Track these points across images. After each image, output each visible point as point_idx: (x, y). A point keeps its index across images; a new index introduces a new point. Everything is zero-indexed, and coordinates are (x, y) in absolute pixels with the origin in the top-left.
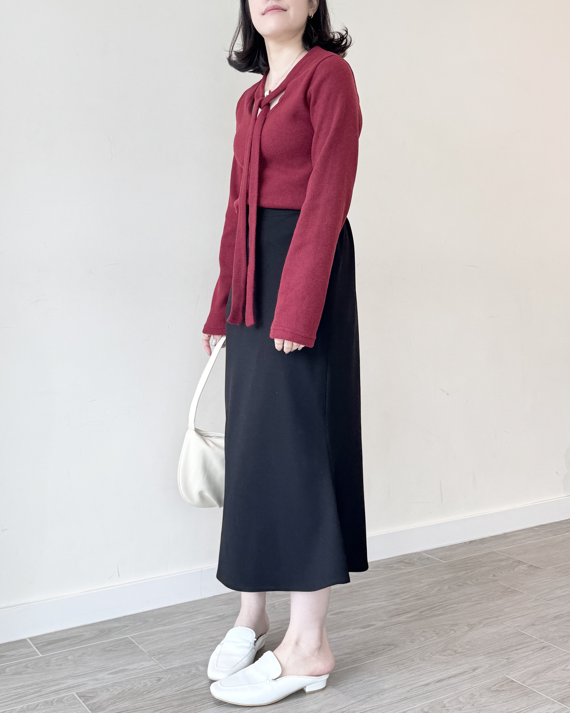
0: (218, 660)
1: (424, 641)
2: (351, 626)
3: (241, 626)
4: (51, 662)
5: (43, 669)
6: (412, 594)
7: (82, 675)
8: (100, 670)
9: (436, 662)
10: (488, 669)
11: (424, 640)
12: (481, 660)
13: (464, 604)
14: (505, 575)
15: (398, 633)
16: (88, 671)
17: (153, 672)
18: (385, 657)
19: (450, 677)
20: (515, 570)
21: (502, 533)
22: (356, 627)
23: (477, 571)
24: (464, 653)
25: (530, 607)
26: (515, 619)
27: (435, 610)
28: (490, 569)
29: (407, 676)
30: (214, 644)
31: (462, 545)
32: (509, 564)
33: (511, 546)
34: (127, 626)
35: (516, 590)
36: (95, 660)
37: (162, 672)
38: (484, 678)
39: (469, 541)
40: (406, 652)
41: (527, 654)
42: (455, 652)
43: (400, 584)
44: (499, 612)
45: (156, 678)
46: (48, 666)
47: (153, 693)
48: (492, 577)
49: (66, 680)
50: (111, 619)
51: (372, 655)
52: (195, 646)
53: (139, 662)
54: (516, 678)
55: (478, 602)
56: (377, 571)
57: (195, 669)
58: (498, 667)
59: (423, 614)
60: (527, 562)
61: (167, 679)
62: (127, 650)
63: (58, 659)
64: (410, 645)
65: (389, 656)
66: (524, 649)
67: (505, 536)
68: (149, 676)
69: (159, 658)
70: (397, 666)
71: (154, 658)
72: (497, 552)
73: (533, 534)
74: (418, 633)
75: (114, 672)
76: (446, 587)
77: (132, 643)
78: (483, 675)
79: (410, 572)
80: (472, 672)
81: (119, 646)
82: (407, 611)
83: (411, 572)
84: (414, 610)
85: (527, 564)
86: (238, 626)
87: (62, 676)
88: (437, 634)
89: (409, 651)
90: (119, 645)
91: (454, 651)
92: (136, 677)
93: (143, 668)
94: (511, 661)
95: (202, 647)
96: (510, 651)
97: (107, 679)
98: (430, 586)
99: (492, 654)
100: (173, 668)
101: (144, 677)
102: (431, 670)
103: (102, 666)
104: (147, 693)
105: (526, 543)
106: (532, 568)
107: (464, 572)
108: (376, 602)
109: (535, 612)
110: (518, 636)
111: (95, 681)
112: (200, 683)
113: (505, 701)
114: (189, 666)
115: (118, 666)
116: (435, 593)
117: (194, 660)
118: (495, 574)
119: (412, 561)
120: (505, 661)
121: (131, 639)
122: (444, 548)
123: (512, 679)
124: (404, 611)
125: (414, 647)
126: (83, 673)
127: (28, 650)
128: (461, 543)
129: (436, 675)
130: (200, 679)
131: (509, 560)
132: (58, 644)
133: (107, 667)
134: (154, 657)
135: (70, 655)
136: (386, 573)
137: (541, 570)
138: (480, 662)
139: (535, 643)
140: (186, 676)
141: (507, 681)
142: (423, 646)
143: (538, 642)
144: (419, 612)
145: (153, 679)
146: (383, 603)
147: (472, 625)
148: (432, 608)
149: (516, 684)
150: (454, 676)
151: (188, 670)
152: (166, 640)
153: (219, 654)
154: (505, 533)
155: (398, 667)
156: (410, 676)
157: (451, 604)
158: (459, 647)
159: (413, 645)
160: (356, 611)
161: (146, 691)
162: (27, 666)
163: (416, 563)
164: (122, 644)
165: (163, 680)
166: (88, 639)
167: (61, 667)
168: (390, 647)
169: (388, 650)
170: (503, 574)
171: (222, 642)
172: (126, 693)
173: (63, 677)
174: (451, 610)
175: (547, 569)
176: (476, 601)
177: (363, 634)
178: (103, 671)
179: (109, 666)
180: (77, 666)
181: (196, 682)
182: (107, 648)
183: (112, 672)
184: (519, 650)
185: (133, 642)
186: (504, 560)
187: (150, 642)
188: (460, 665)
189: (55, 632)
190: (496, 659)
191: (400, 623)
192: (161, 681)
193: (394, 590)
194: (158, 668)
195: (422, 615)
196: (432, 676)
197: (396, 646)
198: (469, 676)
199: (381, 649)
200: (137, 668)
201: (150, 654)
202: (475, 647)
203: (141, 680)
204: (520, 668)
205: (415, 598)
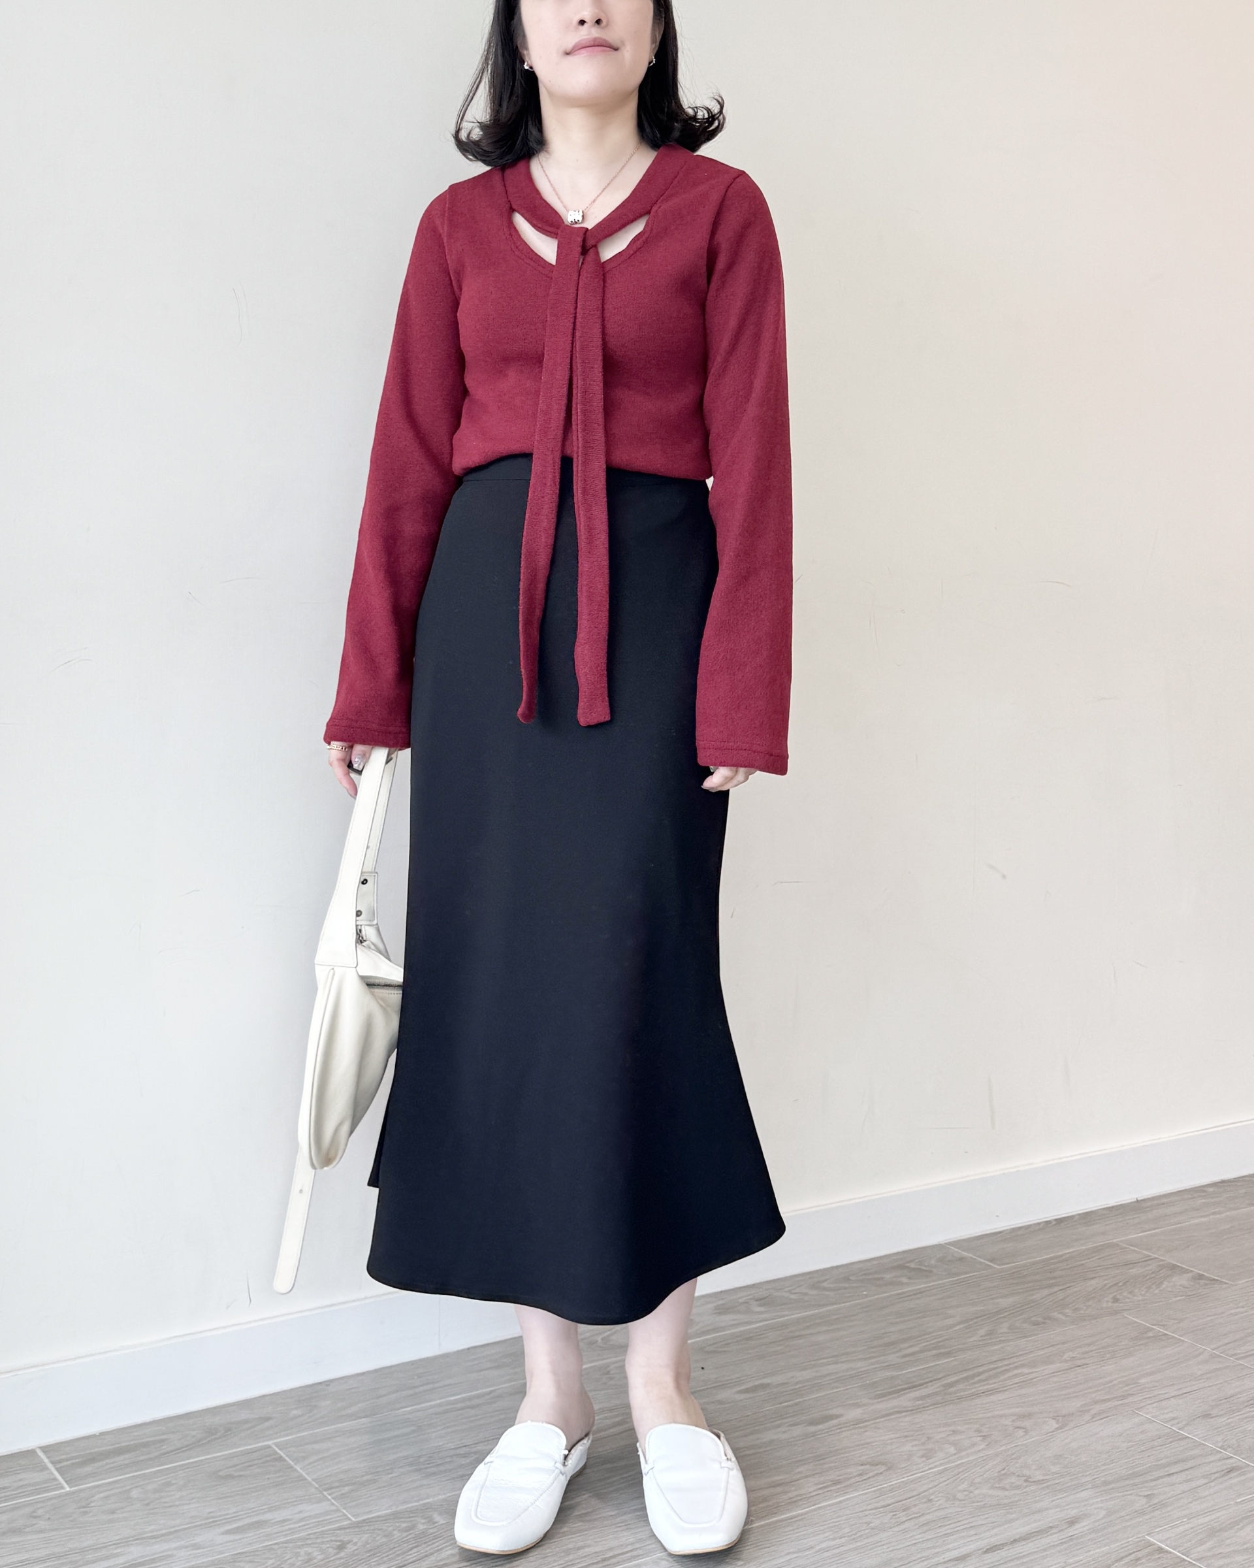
0: (481, 1500)
1: (955, 1454)
2: (785, 1418)
3: (532, 1421)
4: (92, 1505)
5: (72, 1521)
6: (928, 1343)
7: (163, 1535)
8: (206, 1524)
9: (982, 1503)
10: (1103, 1521)
11: (955, 1452)
12: (1086, 1500)
13: (1046, 1367)
14: (1141, 1298)
15: (893, 1436)
16: (178, 1526)
17: (327, 1528)
18: (864, 1492)
19: (1015, 1541)
20: (1164, 1286)
21: (1133, 1200)
22: (798, 1421)
23: (1075, 1289)
24: (1047, 1482)
25: (1199, 1373)
26: (1164, 1403)
27: (980, 1381)
28: (1105, 1285)
29: (916, 1537)
30: (468, 1461)
31: (1041, 1226)
32: (1150, 1272)
33: (1154, 1229)
34: (268, 1419)
35: (1166, 1334)
36: (193, 1499)
37: (347, 1528)
38: (1095, 1543)
39: (1055, 1218)
40: (912, 1481)
41: (1193, 1484)
42: (1026, 1481)
43: (898, 1320)
44: (1127, 1385)
45: (334, 1543)
46: (85, 1513)
48: (1110, 1304)
49: (124, 1546)
50: (231, 1402)
51: (835, 1488)
52: (425, 1466)
53: (296, 1505)
54: (1168, 1542)
55: (1078, 1362)
56: (845, 1288)
57: (423, 1521)
58: (1127, 1515)
59: (952, 1389)
60: (1191, 1269)
61: (359, 1544)
62: (267, 1477)
63: (106, 1497)
64: (922, 1465)
65: (874, 1491)
66: (1187, 1472)
67: (1138, 1206)
68: (317, 1538)
69: (342, 1494)
70: (892, 1514)
71: (330, 1494)
72: (1120, 1244)
73: (1203, 1201)
74: (942, 1435)
75: (237, 1528)
76: (1004, 1327)
77: (281, 1459)
78: (1093, 1536)
79: (921, 1292)
80: (1066, 1529)
81: (249, 1466)
82: (915, 1384)
83: (924, 1292)
84: (931, 1381)
85: (1192, 1271)
86: (526, 1421)
87: (117, 1538)
88: (984, 1437)
89: (920, 1477)
90: (249, 1464)
91: (1025, 1478)
92: (287, 1540)
93: (304, 1519)
94: (1156, 1501)
95: (442, 1468)
96: (1153, 1477)
97: (221, 1544)
98: (966, 1324)
99: (1113, 1485)
100: (372, 1518)
101: (307, 1539)
102: (972, 1522)
103: (210, 1513)
105: (1188, 1223)
106: (1202, 1282)
107: (1046, 1292)
108: (842, 1362)
109: (1209, 1386)
110: (1171, 1442)
111: (192, 1550)
112: (436, 1554)
114: (411, 1515)
115: (245, 1514)
116: (980, 1341)
117: (422, 1500)
118: (1118, 1297)
119: (926, 1266)
120: (1144, 1501)
121: (277, 1449)
122: (999, 1235)
123: (1160, 1544)
124: (908, 1384)
125: (930, 1469)
126: (164, 1532)
127: (37, 1477)
128: (1039, 1224)
129: (982, 1535)
130: (437, 1544)
131: (1149, 1262)
132: (108, 1461)
133: (221, 1516)
134: (329, 1492)
135: (136, 1487)
136: (865, 1293)
137: (1224, 1286)
138: (1085, 1506)
139: (1212, 1458)
140: (403, 1538)
141: (1147, 1550)
142: (951, 1468)
143: (1218, 1456)
144: (940, 1386)
145: (328, 1545)
146: (860, 1364)
147: (1064, 1416)
148: (971, 1377)
149: (1167, 1556)
150: (1025, 1538)
151: (410, 1524)
152: (359, 1451)
153: (482, 1487)
154: (1139, 1199)
155: (895, 1515)
156: (921, 1538)
157: (1016, 1368)
158: (1036, 1469)
159: (930, 1464)
160: (797, 1383)
162: (35, 1514)
163: (935, 1270)
164: (256, 1462)
165: (351, 1546)
166: (178, 1449)
167: (115, 1516)
168: (877, 1467)
169: (871, 1474)
170: (1134, 1296)
171: (488, 1459)
173: (118, 1540)
174: (1017, 1380)
175: (1236, 1285)
176: (1072, 1358)
177: (813, 1438)
178: (211, 1527)
179: (225, 1513)
180: (153, 1514)
181: (426, 1551)
182: (220, 1471)
183: (231, 1529)
184: (1175, 1477)
185: (281, 1457)
186: (1138, 1262)
187: (321, 1456)
188: (1040, 1511)
189: (102, 1434)
190: (1123, 1496)
191: (898, 1412)
192: (346, 1550)
193: (886, 1333)
194: (338, 1519)
195: (950, 1394)
196: (973, 1538)
197: (890, 1467)
198: (1061, 1538)
199: (856, 1474)
200: (289, 1520)
201: (320, 1486)
202: (1073, 1470)
203: (299, 1547)
204: (1178, 1518)
205: (934, 1352)
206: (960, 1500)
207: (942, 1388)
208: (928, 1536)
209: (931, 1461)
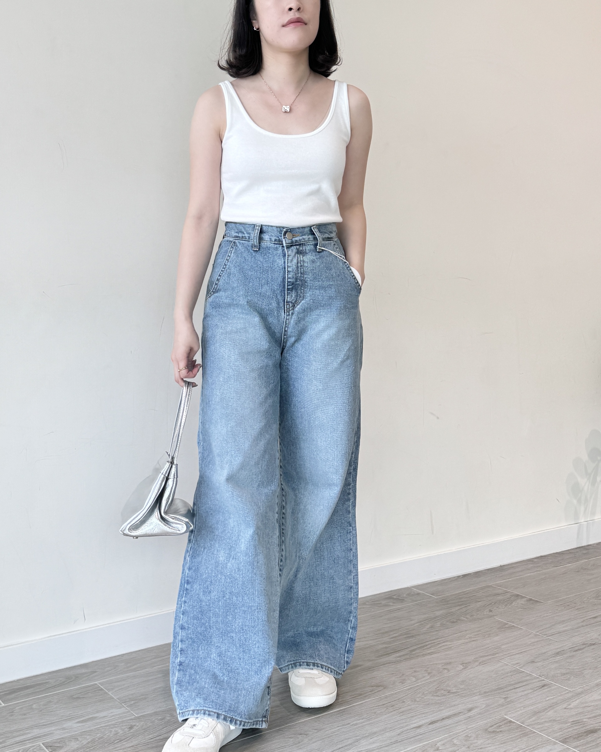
1: (415, 681)
4: (15, 712)
5: (7, 719)
6: (403, 632)
9: (428, 703)
10: (484, 709)
12: (476, 700)
13: (458, 642)
14: (502, 610)
15: (386, 674)
16: (56, 720)
17: (124, 719)
18: (373, 699)
19: (443, 719)
20: (513, 604)
21: (499, 566)
23: (472, 607)
24: (459, 693)
25: (529, 643)
26: (513, 656)
27: (427, 648)
28: (484, 604)
29: (397, 718)
31: (455, 579)
32: (507, 598)
33: (508, 579)
34: (95, 672)
35: (514, 626)
36: (62, 708)
37: (134, 719)
38: (480, 719)
39: (462, 574)
40: (395, 694)
41: (527, 692)
42: (448, 692)
43: (389, 622)
44: (496, 649)
45: (127, 726)
46: (12, 717)
47: (125, 742)
48: (488, 613)
51: (359, 697)
53: (109, 710)
54: (514, 718)
55: (473, 639)
56: (364, 608)
57: (169, 716)
58: (495, 707)
59: (414, 652)
60: (526, 596)
61: (139, 726)
62: (95, 698)
63: (21, 709)
64: (400, 686)
65: (378, 697)
66: (523, 687)
67: (501, 569)
68: (120, 724)
69: (131, 704)
70: (387, 708)
71: (125, 705)
72: (493, 586)
73: (532, 565)
74: (409, 673)
75: (82, 720)
76: (438, 624)
77: (102, 689)
78: (479, 716)
79: (399, 609)
80: (467, 713)
83: (401, 609)
88: (429, 673)
89: (399, 692)
90: (87, 692)
92: (107, 725)
93: (113, 716)
94: (509, 700)
96: (507, 690)
98: (421, 623)
99: (489, 694)
100: (145, 715)
101: (115, 725)
102: (423, 711)
103: (70, 714)
104: (118, 742)
105: (524, 576)
106: (531, 602)
107: (457, 608)
108: (362, 641)
109: (534, 649)
110: (516, 674)
113: (503, 742)
114: (163, 713)
115: (86, 714)
117: (168, 706)
118: (492, 609)
119: (401, 597)
120: (503, 700)
121: (100, 685)
122: (436, 583)
123: (511, 719)
125: (404, 688)
126: (48, 723)
128: (455, 577)
129: (428, 717)
130: (175, 725)
131: (506, 594)
132: (22, 692)
133: (76, 715)
135: (35, 703)
136: (373, 610)
137: (541, 604)
138: (476, 702)
139: (535, 681)
140: (161, 723)
141: (505, 721)
143: (538, 680)
144: (409, 651)
145: (125, 727)
146: (371, 642)
147: (467, 663)
148: (423, 647)
149: (514, 724)
150: (448, 717)
152: (138, 685)
154: (502, 565)
157: (444, 642)
158: (453, 687)
159: (403, 686)
161: (118, 740)
163: (406, 599)
164: (90, 691)
165: (135, 727)
166: (56, 686)
167: (26, 716)
168: (379, 688)
169: (377, 691)
170: (500, 609)
172: (97, 742)
173: (27, 727)
174: (444, 648)
175: (547, 603)
176: (470, 638)
177: (349, 675)
178: (70, 720)
180: (43, 715)
182: (74, 695)
184: (518, 689)
186: (502, 594)
187: (121, 688)
188: (454, 706)
189: (20, 680)
190: (493, 698)
191: (389, 663)
192: (133, 729)
193: (383, 628)
194: (129, 715)
195: (413, 654)
196: (424, 718)
197: (385, 687)
198: (464, 717)
199: (369, 691)
200: (107, 716)
201: (120, 701)
202: (470, 687)
203: (112, 728)
204: (519, 708)
205: (405, 636)
206: (418, 702)
207: (409, 652)
208: (403, 717)
209: (404, 684)
